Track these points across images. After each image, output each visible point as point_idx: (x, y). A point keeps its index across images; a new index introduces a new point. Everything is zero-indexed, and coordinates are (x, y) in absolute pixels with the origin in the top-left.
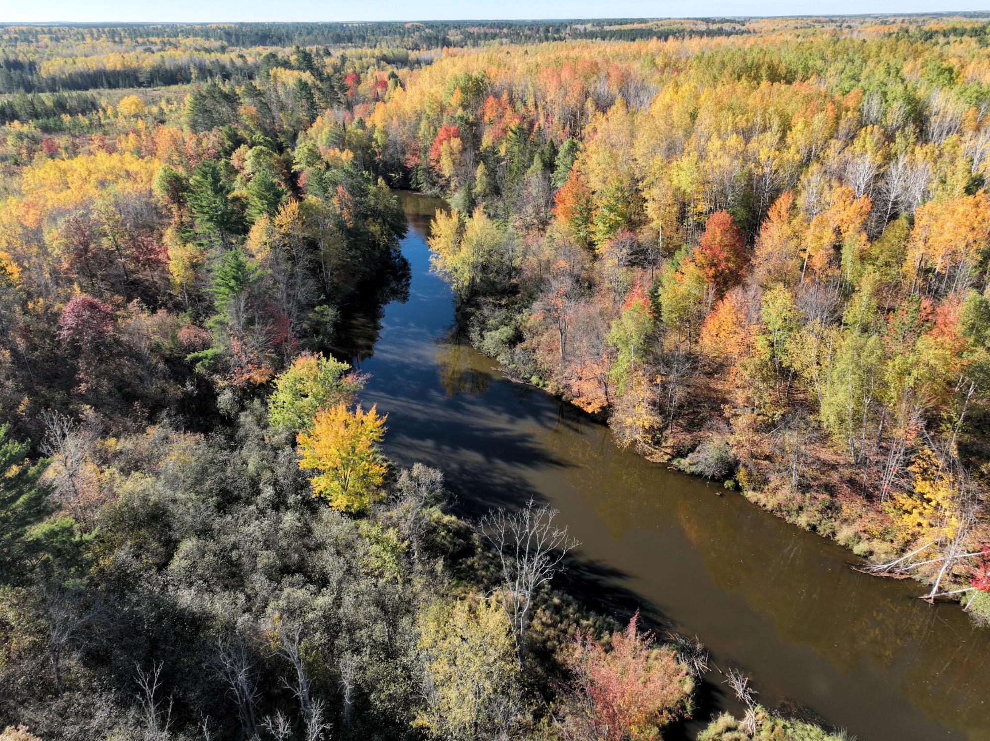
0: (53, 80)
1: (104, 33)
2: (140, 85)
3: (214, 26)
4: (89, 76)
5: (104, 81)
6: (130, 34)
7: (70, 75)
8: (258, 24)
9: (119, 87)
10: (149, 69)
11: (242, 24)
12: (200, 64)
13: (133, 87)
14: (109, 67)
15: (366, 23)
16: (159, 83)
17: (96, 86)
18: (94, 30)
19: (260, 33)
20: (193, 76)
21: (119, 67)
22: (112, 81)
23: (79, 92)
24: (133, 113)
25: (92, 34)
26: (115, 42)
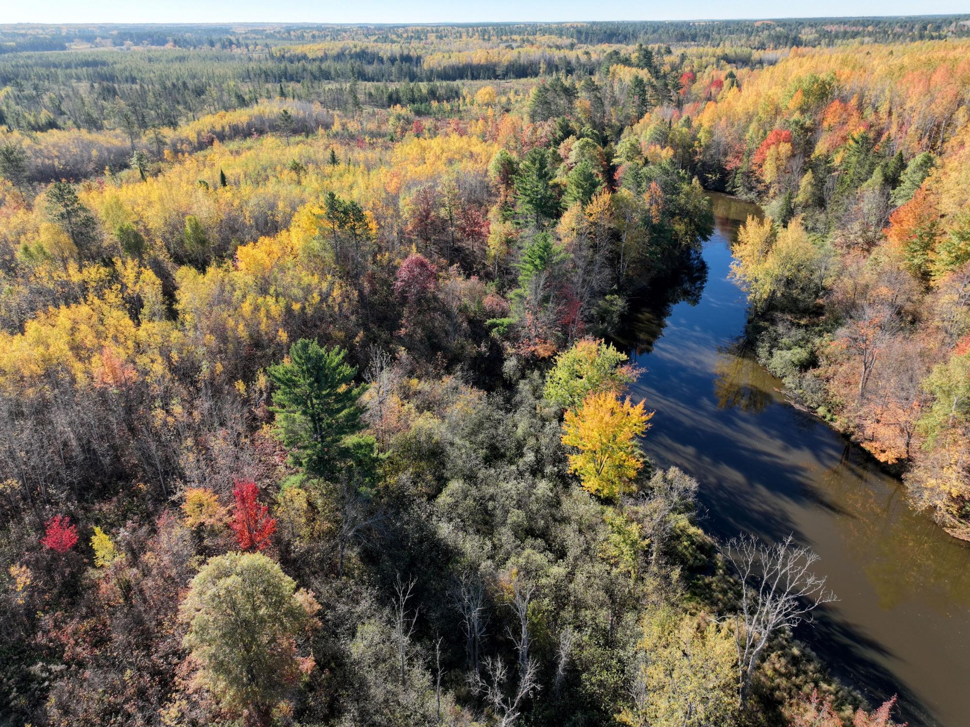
0: (432, 71)
1: (478, 31)
2: (496, 77)
3: (568, 25)
4: (458, 68)
5: (469, 74)
6: (497, 32)
7: (445, 67)
8: (608, 23)
9: (479, 78)
10: (506, 63)
11: (594, 23)
12: (550, 59)
13: (490, 79)
14: (475, 61)
15: (713, 22)
16: (512, 76)
17: (462, 78)
18: (470, 29)
19: (608, 32)
20: (541, 71)
21: (483, 62)
22: (475, 73)
23: (448, 82)
24: (486, 101)
25: (468, 33)
26: (484, 39)
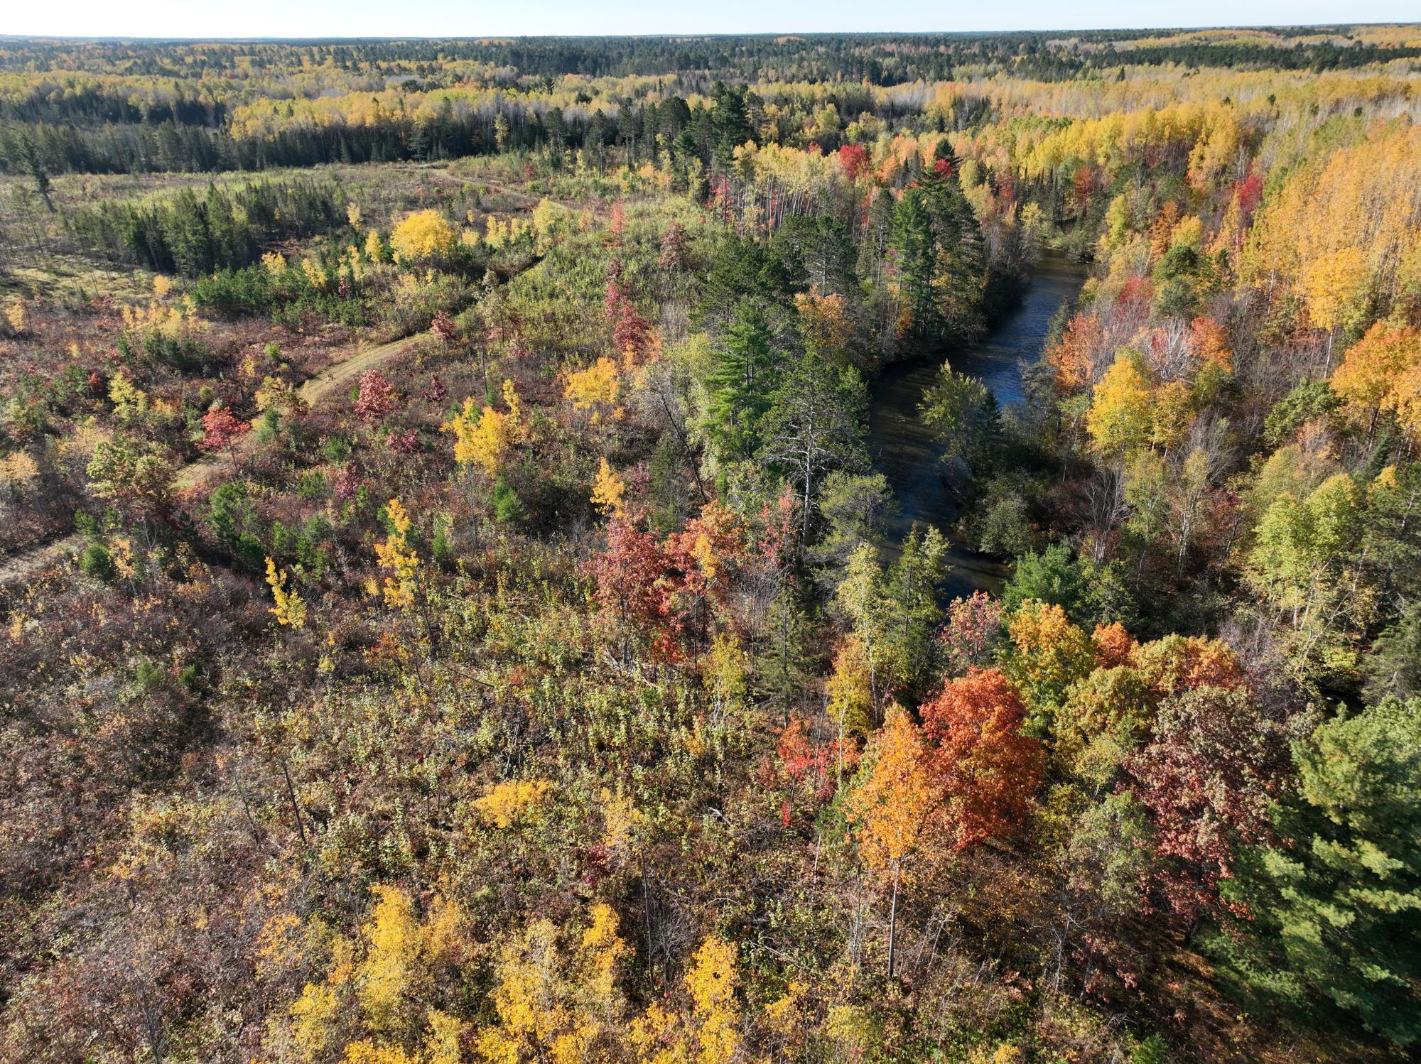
0: (252, 143)
1: (329, 53)
2: (407, 155)
4: (315, 137)
5: (343, 150)
6: (366, 55)
7: (282, 135)
8: (546, 40)
9: (368, 159)
10: (422, 124)
12: (516, 116)
13: (394, 160)
14: (352, 120)
16: (441, 152)
17: (326, 159)
18: (315, 50)
20: (498, 137)
21: (370, 121)
22: (355, 146)
23: (296, 171)
24: (427, 253)
25: (312, 56)
26: (346, 68)
